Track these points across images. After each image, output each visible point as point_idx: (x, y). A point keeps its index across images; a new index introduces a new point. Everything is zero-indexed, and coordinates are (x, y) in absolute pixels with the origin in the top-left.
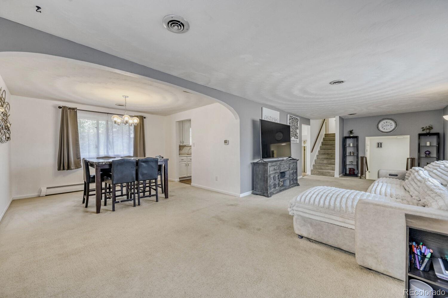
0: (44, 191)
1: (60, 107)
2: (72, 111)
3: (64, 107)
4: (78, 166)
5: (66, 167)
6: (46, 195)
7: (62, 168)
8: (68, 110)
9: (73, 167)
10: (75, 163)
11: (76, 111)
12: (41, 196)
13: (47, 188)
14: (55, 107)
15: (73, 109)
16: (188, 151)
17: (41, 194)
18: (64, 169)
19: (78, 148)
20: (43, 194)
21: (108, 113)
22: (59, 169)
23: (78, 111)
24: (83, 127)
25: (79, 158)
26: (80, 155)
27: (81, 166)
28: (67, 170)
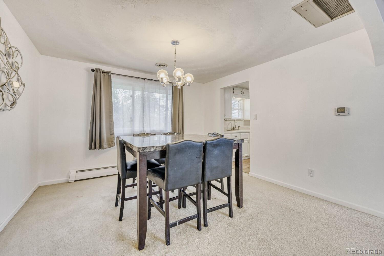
0: (74, 176)
1: (93, 70)
2: (106, 75)
3: (98, 69)
4: (111, 145)
5: (98, 146)
6: (75, 181)
7: (93, 147)
8: (102, 74)
9: (105, 145)
10: (108, 141)
11: (111, 75)
12: (69, 182)
13: (77, 172)
14: (87, 70)
15: (108, 73)
16: (228, 125)
17: (70, 180)
18: (95, 148)
19: (111, 121)
20: (72, 179)
21: (145, 79)
22: (90, 148)
23: (112, 75)
24: (117, 98)
25: (112, 134)
26: (113, 130)
27: (114, 144)
28: (99, 149)
